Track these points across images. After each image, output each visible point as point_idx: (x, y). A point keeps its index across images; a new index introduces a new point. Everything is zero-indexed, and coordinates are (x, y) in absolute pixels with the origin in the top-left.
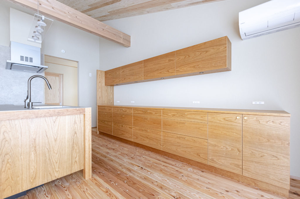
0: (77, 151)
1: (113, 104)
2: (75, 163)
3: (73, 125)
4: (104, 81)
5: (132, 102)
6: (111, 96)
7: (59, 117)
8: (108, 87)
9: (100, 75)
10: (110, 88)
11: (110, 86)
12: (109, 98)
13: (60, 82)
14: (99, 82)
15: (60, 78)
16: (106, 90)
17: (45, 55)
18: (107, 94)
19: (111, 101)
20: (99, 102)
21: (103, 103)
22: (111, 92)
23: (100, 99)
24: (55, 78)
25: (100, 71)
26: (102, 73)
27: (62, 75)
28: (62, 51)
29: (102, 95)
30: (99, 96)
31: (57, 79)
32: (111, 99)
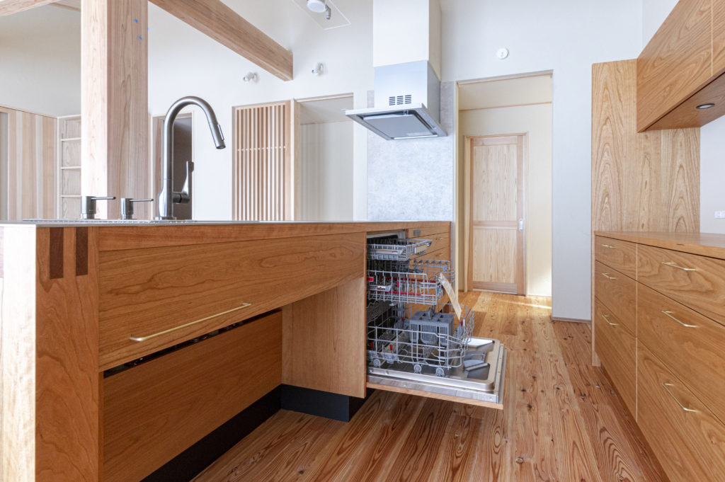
1: (697, 227)
4: (634, 108)
6: (681, 184)
8: (658, 139)
9: (606, 88)
10: (674, 143)
12: (663, 195)
13: (520, 158)
14: (603, 119)
15: (520, 148)
16: (642, 152)
17: (457, 83)
18: (653, 174)
19: (676, 209)
20: (604, 213)
21: (624, 223)
22: (678, 164)
23: (609, 203)
24: (508, 149)
25: (606, 66)
26: (622, 71)
27: (525, 134)
28: (499, 55)
29: (619, 180)
30: (603, 188)
31: (514, 149)
32: (682, 198)
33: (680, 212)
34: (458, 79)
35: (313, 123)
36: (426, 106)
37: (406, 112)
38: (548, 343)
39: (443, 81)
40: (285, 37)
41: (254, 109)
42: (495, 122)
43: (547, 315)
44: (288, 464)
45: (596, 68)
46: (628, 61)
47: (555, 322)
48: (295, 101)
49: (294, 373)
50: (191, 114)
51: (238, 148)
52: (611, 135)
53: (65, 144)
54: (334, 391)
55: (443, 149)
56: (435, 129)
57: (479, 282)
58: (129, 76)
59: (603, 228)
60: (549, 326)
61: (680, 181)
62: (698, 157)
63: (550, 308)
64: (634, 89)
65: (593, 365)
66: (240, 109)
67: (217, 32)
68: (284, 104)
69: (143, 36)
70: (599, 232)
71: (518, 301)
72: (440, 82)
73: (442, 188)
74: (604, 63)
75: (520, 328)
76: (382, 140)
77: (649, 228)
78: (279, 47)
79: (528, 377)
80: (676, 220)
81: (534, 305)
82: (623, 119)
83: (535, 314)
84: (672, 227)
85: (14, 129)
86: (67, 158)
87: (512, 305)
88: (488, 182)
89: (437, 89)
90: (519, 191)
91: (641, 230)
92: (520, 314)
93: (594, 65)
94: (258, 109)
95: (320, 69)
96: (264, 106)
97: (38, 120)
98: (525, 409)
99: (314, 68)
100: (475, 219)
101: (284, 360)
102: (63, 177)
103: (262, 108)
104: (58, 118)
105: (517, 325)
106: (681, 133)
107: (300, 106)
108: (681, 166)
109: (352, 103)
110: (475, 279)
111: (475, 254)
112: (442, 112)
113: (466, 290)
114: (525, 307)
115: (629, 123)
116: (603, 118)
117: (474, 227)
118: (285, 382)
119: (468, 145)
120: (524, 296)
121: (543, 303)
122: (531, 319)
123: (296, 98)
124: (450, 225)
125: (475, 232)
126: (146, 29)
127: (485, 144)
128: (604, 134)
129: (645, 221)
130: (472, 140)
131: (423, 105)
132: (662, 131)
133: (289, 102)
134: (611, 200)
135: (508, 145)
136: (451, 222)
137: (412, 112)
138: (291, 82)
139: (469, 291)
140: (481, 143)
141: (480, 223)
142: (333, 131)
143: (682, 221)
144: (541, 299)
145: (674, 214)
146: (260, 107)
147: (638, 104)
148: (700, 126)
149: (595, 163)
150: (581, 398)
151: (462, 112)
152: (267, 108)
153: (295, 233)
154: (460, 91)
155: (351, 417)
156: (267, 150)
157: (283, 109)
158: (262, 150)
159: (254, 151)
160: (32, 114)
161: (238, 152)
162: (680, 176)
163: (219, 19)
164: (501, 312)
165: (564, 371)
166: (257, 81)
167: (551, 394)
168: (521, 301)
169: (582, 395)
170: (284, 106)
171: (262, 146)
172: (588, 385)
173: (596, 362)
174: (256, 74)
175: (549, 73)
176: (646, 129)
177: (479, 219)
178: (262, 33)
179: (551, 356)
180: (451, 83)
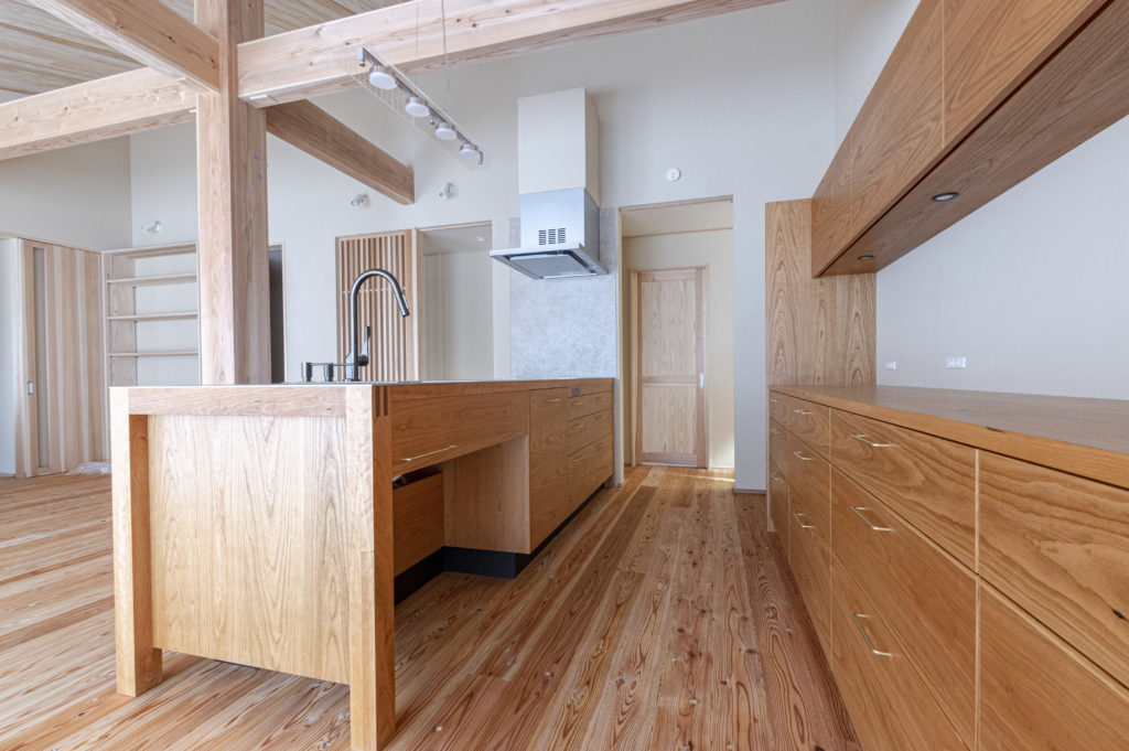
0: (338, 591)
1: (873, 378)
2: (329, 639)
3: (323, 464)
4: (808, 252)
5: (952, 363)
6: (857, 334)
7: (278, 421)
8: (833, 286)
9: (780, 229)
10: (850, 289)
11: (847, 277)
12: (839, 346)
13: (699, 297)
14: (778, 264)
15: (699, 284)
16: (817, 301)
17: (620, 209)
18: (829, 323)
19: (852, 361)
20: (778, 367)
21: (799, 376)
22: (854, 312)
23: (784, 353)
24: (685, 285)
25: (779, 207)
26: (796, 211)
27: (704, 267)
28: (669, 177)
29: (794, 330)
30: (777, 339)
31: (692, 286)
32: (858, 348)
33: (857, 363)
34: (621, 205)
35: (435, 254)
36: (583, 245)
37: (560, 252)
38: (724, 514)
39: (603, 207)
40: (403, 149)
41: (364, 241)
42: (667, 253)
43: (730, 487)
44: (465, 606)
45: (770, 207)
46: (802, 201)
47: (736, 493)
48: (417, 230)
49: (456, 534)
50: (280, 246)
51: (343, 289)
52: (785, 281)
53: (111, 287)
54: (499, 550)
55: (603, 291)
56: (594, 267)
57: (650, 454)
58: (251, 221)
59: (778, 382)
60: (730, 499)
61: (857, 331)
62: (874, 304)
63: (733, 481)
64: (808, 231)
65: (769, 530)
66: (345, 240)
67: (332, 156)
68: (403, 233)
69: (262, 174)
70: (773, 386)
71: (696, 474)
72: (599, 209)
73: (603, 337)
74: (778, 203)
75: (695, 500)
76: (528, 280)
77: (825, 380)
78: (398, 164)
79: (696, 541)
80: (852, 372)
81: (715, 479)
82: (798, 264)
83: (715, 487)
84: (848, 380)
85: (52, 272)
86: (115, 305)
87: (689, 479)
88: (660, 327)
89: (595, 219)
90: (699, 339)
91: (817, 383)
92: (698, 487)
93: (767, 204)
94: (369, 240)
95: (450, 191)
96: (377, 237)
97: (79, 256)
98: (691, 565)
99: (443, 189)
100: (644, 374)
101: (446, 521)
102: (110, 330)
103: (375, 239)
104: (103, 252)
105: (692, 498)
106: (857, 279)
107: (424, 236)
108: (857, 314)
109: (491, 231)
110: (646, 449)
111: (644, 418)
112: (602, 246)
113: (634, 465)
114: (704, 480)
115: (805, 269)
116: (777, 262)
117: (644, 384)
118: (447, 544)
119: (634, 281)
120: (706, 468)
121: (728, 476)
122: (710, 491)
123: (418, 227)
124: (612, 382)
125: (645, 391)
126: (266, 166)
127: (657, 278)
128: (778, 278)
129: (820, 374)
130: (639, 275)
131: (580, 245)
132: (838, 277)
133: (409, 232)
134: (787, 350)
135: (685, 281)
136: (613, 379)
137: (565, 252)
138: (412, 207)
139: (637, 465)
140: (650, 279)
141: (650, 380)
142: (462, 263)
143: (858, 373)
144: (725, 471)
145: (850, 365)
146: (372, 237)
147: (813, 247)
148: (876, 272)
149: (770, 312)
150: (747, 558)
151: (626, 239)
152: (380, 239)
153: (479, 390)
154: (624, 218)
155: (517, 572)
156: (381, 292)
157: (402, 240)
158: (376, 293)
159: (365, 294)
160: (72, 249)
161: (343, 295)
162: (856, 325)
163: (334, 140)
164: (676, 486)
165: (736, 537)
166: (368, 204)
167: (718, 554)
168: (701, 474)
169: (750, 554)
170: (403, 237)
171: (376, 286)
172: (758, 546)
173: (771, 528)
174: (365, 196)
175: (730, 199)
176: (821, 275)
177: (650, 375)
178: (379, 150)
179: (726, 525)
180: (613, 209)
